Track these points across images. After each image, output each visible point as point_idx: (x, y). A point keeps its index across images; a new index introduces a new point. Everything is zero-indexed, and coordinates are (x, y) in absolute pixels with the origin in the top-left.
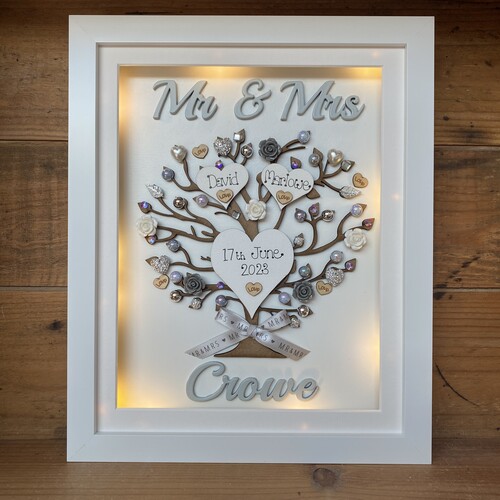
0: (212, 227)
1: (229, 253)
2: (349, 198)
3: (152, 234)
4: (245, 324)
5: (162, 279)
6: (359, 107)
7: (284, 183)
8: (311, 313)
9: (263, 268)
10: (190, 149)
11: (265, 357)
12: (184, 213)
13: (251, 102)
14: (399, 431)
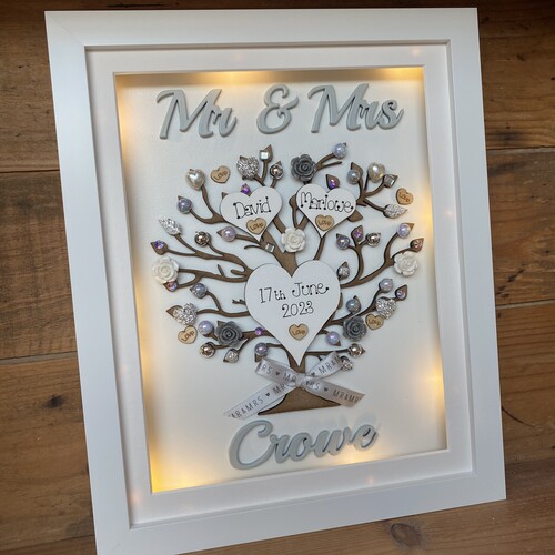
0: (242, 264)
1: (266, 293)
2: (394, 218)
3: (173, 280)
4: (291, 374)
5: (188, 332)
6: (397, 112)
7: (322, 206)
8: (363, 351)
9: (307, 307)
10: (208, 173)
11: (317, 407)
12: (207, 250)
13: (275, 112)
14: (470, 469)
